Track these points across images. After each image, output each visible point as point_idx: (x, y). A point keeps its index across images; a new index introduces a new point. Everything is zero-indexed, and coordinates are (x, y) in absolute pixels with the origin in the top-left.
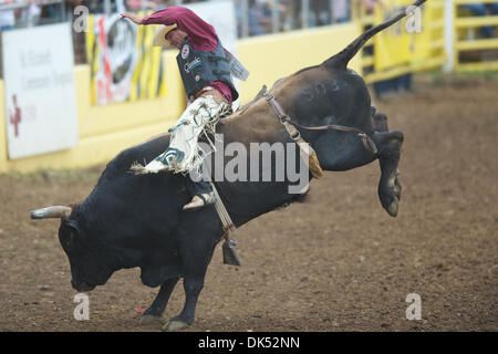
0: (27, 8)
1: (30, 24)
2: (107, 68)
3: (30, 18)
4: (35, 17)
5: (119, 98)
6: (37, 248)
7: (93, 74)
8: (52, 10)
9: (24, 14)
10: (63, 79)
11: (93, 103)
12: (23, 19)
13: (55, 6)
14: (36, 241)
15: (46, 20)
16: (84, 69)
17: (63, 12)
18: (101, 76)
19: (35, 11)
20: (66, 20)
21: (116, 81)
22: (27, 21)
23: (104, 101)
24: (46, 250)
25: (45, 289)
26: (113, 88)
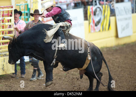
0: (70, 4)
1: (71, 8)
2: (94, 21)
3: (71, 7)
4: (72, 6)
5: (97, 30)
6: (72, 74)
7: (89, 23)
8: (77, 4)
9: (69, 5)
10: (81, 25)
11: (90, 32)
12: (69, 7)
13: (79, 3)
14: (72, 72)
15: (76, 7)
16: (87, 22)
17: (81, 5)
18: (92, 24)
19: (73, 5)
20: (82, 7)
21: (96, 25)
22: (70, 8)
23: (93, 31)
24: (75, 75)
25: (75, 87)
26: (95, 27)
